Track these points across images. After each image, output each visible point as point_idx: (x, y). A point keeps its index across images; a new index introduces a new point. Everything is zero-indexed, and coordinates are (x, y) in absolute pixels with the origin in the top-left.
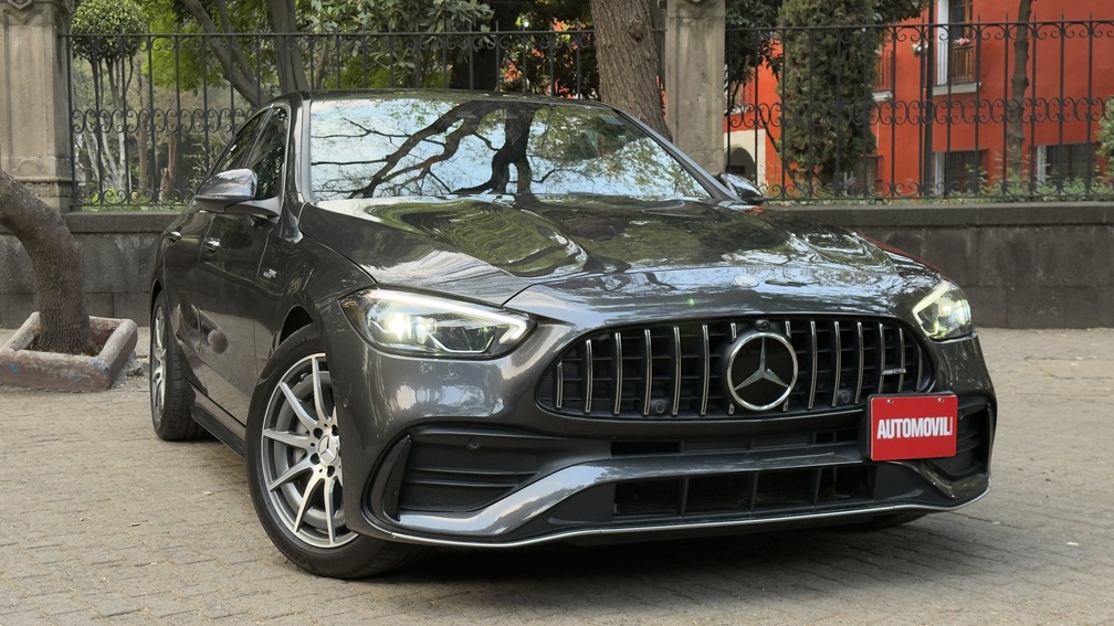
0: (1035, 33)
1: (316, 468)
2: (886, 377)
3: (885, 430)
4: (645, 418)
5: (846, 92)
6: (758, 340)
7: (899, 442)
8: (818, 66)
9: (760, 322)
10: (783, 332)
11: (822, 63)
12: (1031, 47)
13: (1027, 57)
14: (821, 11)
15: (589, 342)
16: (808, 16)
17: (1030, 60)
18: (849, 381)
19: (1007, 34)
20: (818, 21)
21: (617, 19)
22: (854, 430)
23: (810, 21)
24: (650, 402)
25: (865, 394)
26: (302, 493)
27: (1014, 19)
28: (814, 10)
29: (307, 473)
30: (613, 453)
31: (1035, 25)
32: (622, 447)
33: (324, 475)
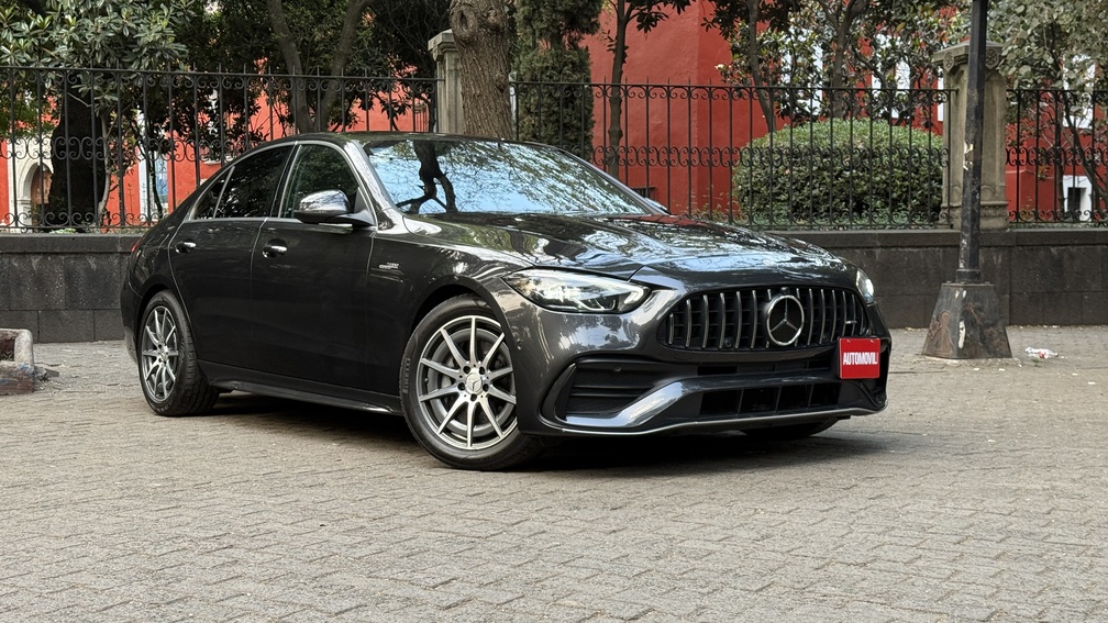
0: (626, 94)
1: (462, 393)
2: (848, 325)
3: (848, 359)
4: (720, 350)
5: (573, 138)
6: (784, 300)
7: (854, 367)
8: (551, 115)
9: (784, 289)
10: (795, 295)
11: (554, 112)
12: (623, 103)
13: (621, 112)
14: (553, 68)
15: (688, 302)
16: (542, 73)
17: (623, 112)
18: (828, 330)
19: (605, 93)
20: (551, 77)
21: (486, 73)
22: (829, 360)
23: (544, 76)
24: (723, 341)
25: (835, 338)
26: (448, 409)
27: (609, 82)
28: (547, 68)
29: (455, 396)
30: (699, 374)
31: (626, 86)
32: (706, 370)
33: (468, 399)
